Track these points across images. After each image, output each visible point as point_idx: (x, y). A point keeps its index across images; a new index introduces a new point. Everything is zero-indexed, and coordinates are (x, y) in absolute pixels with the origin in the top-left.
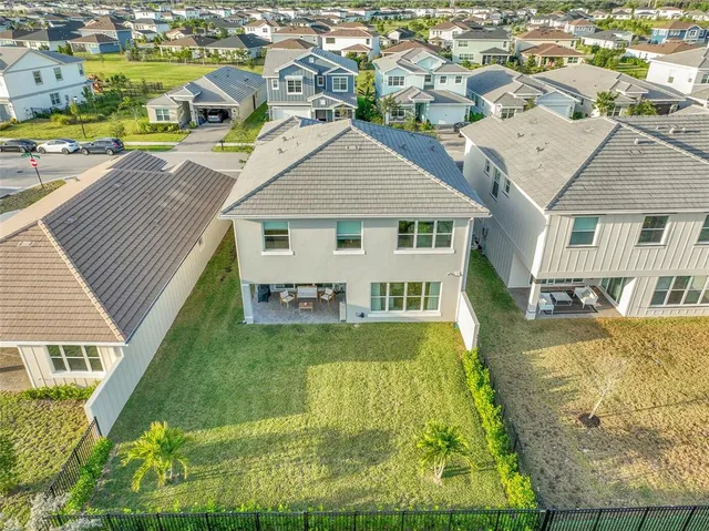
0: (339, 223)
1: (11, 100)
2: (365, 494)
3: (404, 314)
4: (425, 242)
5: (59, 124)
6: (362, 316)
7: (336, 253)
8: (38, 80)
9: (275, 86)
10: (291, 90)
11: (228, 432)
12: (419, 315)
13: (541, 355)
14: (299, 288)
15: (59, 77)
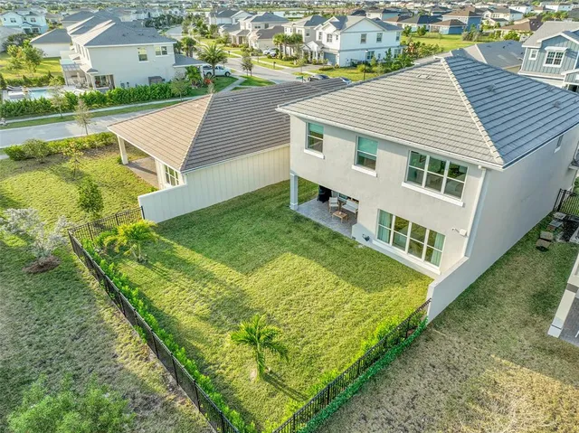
0: (360, 139)
1: (340, 51)
2: (202, 341)
3: (404, 255)
4: (434, 183)
5: (359, 71)
6: (367, 239)
7: (354, 167)
8: (363, 41)
9: (533, 56)
10: (549, 61)
11: (195, 257)
12: (418, 263)
13: (511, 372)
14: (348, 201)
15: (379, 40)
